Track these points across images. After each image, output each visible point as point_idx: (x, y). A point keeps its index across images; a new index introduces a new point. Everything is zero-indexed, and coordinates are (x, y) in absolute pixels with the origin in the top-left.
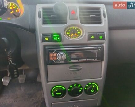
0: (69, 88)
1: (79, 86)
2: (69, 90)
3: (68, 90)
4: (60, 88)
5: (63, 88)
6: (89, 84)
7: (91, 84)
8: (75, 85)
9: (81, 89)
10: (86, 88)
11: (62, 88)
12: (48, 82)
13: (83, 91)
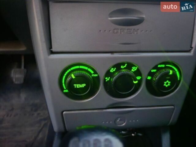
0: (108, 74)
1: (134, 69)
2: (107, 79)
3: (105, 80)
4: (83, 72)
5: (92, 72)
6: (159, 66)
7: (163, 66)
8: (122, 67)
9: (139, 78)
10: (149, 78)
11: (90, 74)
12: (52, 53)
13: (143, 85)
